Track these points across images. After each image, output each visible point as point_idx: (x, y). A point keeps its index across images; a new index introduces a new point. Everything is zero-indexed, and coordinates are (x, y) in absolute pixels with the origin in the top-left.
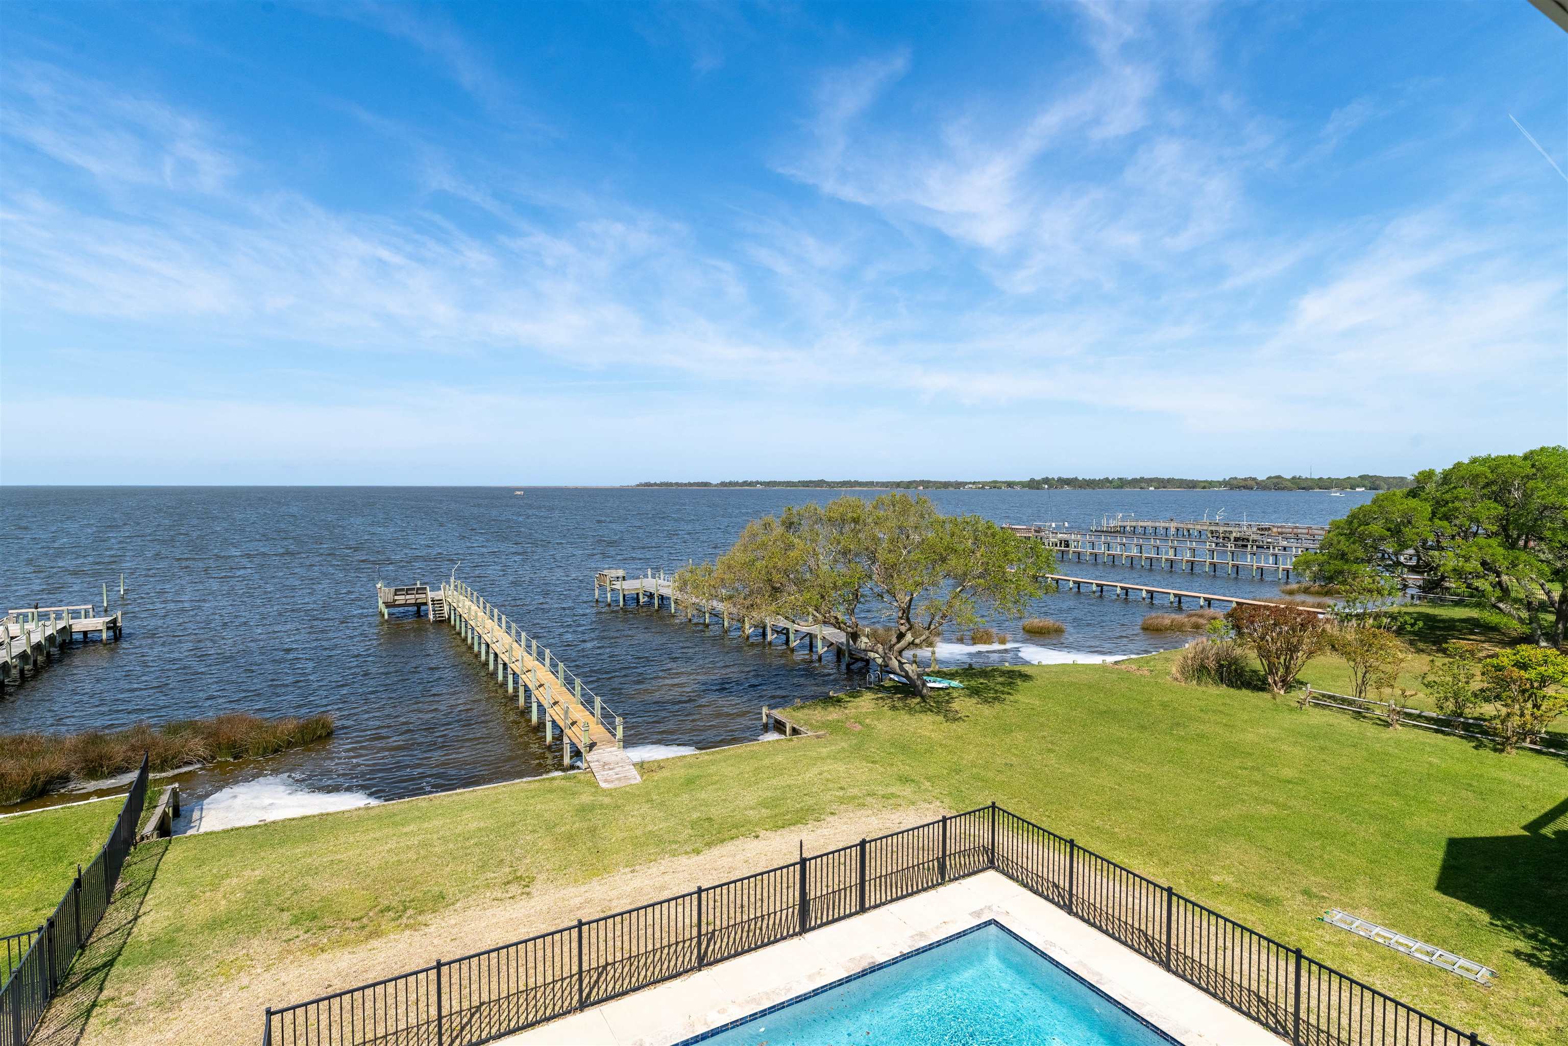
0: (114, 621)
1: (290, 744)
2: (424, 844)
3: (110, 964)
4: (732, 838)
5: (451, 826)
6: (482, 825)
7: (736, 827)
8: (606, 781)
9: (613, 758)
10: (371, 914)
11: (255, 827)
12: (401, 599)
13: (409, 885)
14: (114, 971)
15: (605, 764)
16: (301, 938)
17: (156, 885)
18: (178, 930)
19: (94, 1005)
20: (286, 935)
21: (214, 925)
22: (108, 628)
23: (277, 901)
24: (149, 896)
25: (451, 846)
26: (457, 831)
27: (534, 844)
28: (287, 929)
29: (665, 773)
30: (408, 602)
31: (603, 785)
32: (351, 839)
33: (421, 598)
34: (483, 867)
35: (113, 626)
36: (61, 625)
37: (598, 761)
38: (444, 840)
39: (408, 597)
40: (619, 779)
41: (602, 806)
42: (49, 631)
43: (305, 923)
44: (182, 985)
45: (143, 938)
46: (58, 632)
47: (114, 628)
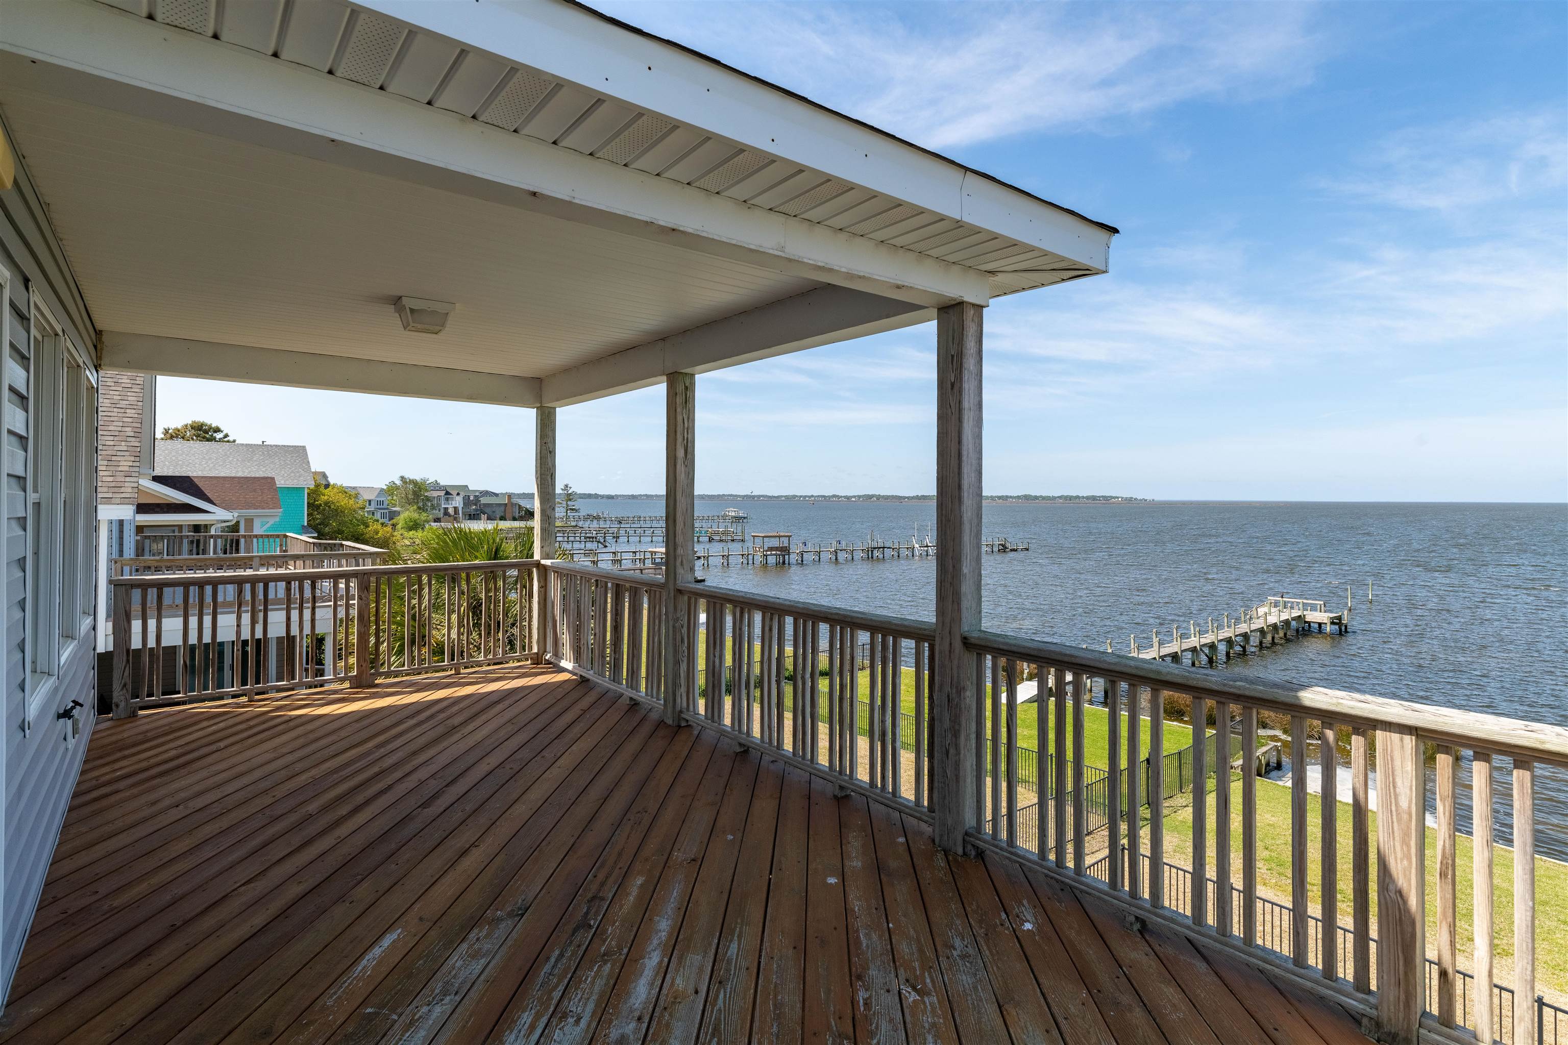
0: (1340, 618)
22: (1333, 623)
35: (1337, 621)
36: (1295, 613)
42: (1285, 616)
43: (1273, 865)
44: (1175, 851)
45: (1180, 818)
46: (1293, 619)
47: (1340, 624)
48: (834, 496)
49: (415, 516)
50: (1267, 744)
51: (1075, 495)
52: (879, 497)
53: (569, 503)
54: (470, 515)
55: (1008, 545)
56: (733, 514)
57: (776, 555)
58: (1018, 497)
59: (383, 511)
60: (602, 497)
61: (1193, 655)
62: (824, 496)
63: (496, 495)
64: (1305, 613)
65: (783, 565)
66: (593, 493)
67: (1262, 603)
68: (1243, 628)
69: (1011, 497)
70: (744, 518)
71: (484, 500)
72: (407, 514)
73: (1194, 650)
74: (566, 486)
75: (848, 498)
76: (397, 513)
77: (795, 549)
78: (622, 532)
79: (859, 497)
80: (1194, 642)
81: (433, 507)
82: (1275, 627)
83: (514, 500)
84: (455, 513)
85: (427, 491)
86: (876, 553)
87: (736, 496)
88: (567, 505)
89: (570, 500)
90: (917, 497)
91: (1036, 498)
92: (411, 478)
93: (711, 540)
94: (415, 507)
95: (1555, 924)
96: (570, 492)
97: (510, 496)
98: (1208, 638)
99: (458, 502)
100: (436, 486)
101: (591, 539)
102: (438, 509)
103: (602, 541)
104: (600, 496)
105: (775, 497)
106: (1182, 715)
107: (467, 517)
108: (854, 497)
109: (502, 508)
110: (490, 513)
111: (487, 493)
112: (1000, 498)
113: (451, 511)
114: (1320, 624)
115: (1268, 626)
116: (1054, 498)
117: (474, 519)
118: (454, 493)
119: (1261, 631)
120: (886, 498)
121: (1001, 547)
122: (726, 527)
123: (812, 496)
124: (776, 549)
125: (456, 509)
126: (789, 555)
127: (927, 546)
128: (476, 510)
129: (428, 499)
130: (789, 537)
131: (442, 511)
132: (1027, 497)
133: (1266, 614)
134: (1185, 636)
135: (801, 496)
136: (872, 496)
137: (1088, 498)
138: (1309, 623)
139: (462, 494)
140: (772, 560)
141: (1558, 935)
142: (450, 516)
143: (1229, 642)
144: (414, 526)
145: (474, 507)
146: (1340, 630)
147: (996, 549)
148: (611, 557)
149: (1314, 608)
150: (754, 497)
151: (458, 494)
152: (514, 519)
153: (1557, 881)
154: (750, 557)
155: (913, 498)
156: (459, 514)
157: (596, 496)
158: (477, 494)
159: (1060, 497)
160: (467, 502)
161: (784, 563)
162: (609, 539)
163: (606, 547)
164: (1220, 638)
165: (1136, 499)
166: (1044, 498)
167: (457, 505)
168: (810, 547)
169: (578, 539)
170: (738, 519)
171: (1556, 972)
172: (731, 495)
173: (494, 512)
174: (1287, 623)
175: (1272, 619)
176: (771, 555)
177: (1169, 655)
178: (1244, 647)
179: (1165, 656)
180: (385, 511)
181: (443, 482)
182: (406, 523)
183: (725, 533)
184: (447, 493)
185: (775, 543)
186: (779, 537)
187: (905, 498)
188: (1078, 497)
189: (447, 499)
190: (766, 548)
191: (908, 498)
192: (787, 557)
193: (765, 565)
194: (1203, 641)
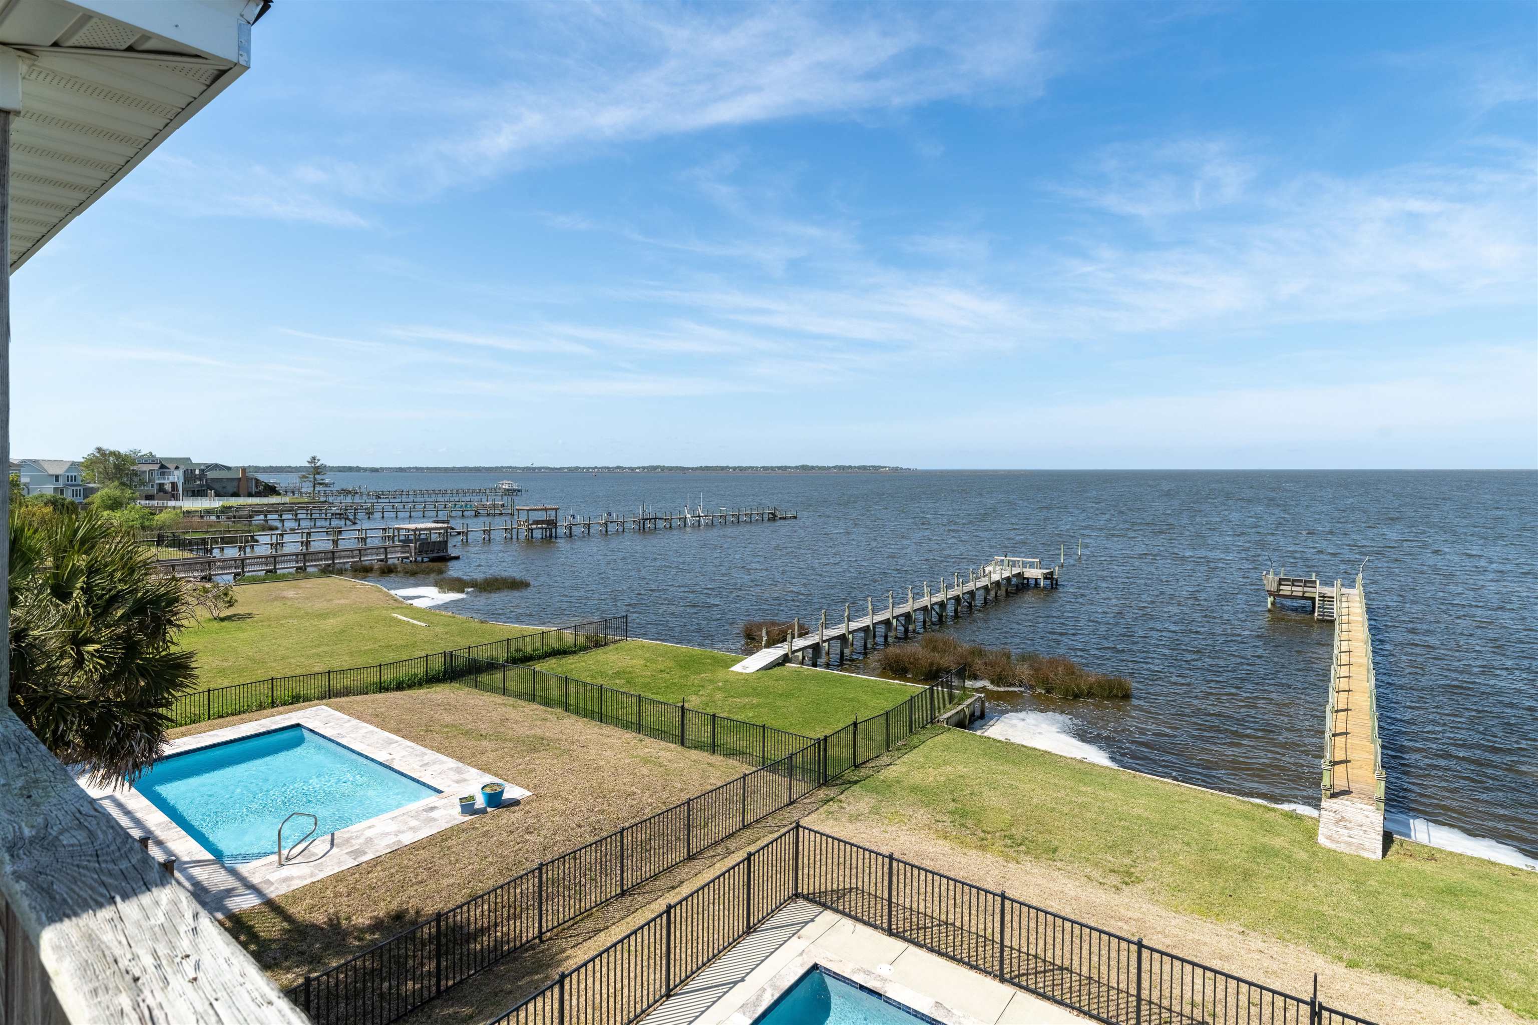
0: (1052, 573)
1: (1090, 694)
2: (1084, 806)
3: (856, 782)
4: (1429, 983)
5: (1119, 803)
6: (1145, 814)
7: (1456, 974)
8: (1329, 838)
9: (1360, 818)
10: (998, 834)
11: (1000, 741)
12: (1286, 590)
13: (1041, 829)
14: (854, 788)
15: (1343, 819)
16: (946, 824)
17: (915, 751)
18: (898, 782)
19: (832, 800)
20: (939, 817)
21: (914, 789)
22: (1045, 578)
23: (957, 793)
24: (906, 756)
25: (1102, 818)
26: (1120, 809)
27: (1176, 855)
28: (944, 814)
29: (1429, 867)
30: (1294, 594)
31: (1322, 840)
32: (1040, 777)
33: (1309, 592)
34: (1111, 848)
35: (1049, 577)
36: (1016, 571)
37: (1335, 812)
38: (1102, 810)
39: (1294, 588)
40: (1350, 844)
41: (1288, 858)
42: (1006, 574)
43: (957, 817)
44: (870, 813)
45: (882, 778)
46: (1014, 576)
47: (1052, 579)
48: (618, 467)
49: (118, 493)
50: (972, 696)
51: (847, 465)
52: (663, 468)
53: (317, 476)
54: (193, 492)
55: (778, 514)
56: (507, 487)
57: (542, 528)
58: (797, 467)
59: (75, 488)
60: (365, 470)
61: (924, 615)
62: (607, 468)
63: (229, 468)
64: (1024, 570)
65: (550, 539)
66: (354, 465)
67: (988, 563)
68: (970, 586)
69: (790, 467)
70: (519, 491)
71: (210, 475)
72: (110, 490)
73: (925, 609)
74: (314, 458)
75: (632, 469)
76: (93, 491)
77: (563, 523)
78: (378, 507)
79: (644, 468)
80: (925, 601)
81: (143, 483)
82: (998, 583)
83: (250, 475)
84: (173, 489)
85: (133, 464)
86: (648, 525)
87: (516, 468)
88: (315, 479)
89: (318, 473)
90: (701, 468)
91: (813, 468)
92: (112, 449)
93: (477, 514)
94: (116, 483)
95: (1180, 846)
96: (318, 465)
97: (244, 469)
98: (939, 597)
99: (177, 477)
100: (151, 459)
101: (339, 516)
102: (149, 485)
103: (351, 517)
104: (363, 469)
105: (557, 469)
106: (906, 673)
107: (190, 494)
108: (639, 468)
109: (235, 483)
110: (220, 489)
111: (216, 467)
112: (779, 468)
113: (168, 487)
114: (1036, 579)
115: (992, 584)
116: (829, 468)
117: (198, 496)
118: (172, 466)
119: (986, 588)
120: (671, 469)
121: (771, 516)
122: (494, 500)
123: (596, 468)
124: (542, 522)
125: (174, 485)
126: (556, 528)
127: (699, 516)
128: (201, 485)
129: (135, 473)
130: (556, 509)
131: (156, 487)
132: (804, 468)
133: (990, 572)
134: (917, 596)
135: (584, 468)
136: (657, 467)
137: (859, 468)
138: (1028, 579)
139: (182, 468)
140: (537, 534)
141: (1181, 857)
142: (166, 492)
143: (957, 599)
144: (115, 504)
145: (198, 483)
146: (1052, 584)
147: (766, 517)
148: (356, 534)
149: (1031, 565)
150: (534, 469)
151: (177, 468)
152: (250, 495)
153: (1187, 806)
154: (514, 532)
155: (697, 469)
156: (177, 490)
157: (358, 469)
158: (202, 467)
159: (834, 467)
160: (189, 475)
161: (551, 536)
162: (360, 515)
163: (355, 523)
164: (949, 596)
165: (901, 469)
166: (820, 468)
167: (176, 480)
168: (579, 519)
169: (323, 516)
170: (511, 492)
171: (1175, 893)
172: (510, 468)
173: (224, 487)
174: (1008, 579)
175: (996, 577)
176: (536, 528)
177: (902, 615)
178: (970, 604)
179: (899, 616)
180: (78, 488)
181: (159, 455)
182: (103, 501)
183: (494, 506)
184: (163, 467)
185: (541, 516)
186: (546, 510)
187: (688, 469)
188: (850, 467)
189: (163, 474)
190: (531, 522)
191: (692, 469)
192: (554, 530)
193: (530, 540)
194: (934, 600)
